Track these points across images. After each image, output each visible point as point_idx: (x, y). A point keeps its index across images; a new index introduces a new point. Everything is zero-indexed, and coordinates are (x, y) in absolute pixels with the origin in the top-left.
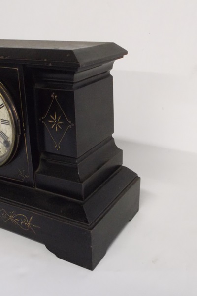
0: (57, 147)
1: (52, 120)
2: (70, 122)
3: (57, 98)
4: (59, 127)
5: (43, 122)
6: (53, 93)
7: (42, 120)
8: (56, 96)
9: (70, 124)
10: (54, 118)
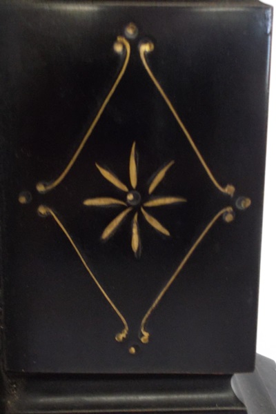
0: (133, 337)
1: (110, 191)
2: (229, 190)
3: (149, 56)
4: (156, 225)
5: (42, 210)
6: (130, 31)
7: (38, 199)
8: (145, 48)
9: (226, 201)
10: (125, 179)
